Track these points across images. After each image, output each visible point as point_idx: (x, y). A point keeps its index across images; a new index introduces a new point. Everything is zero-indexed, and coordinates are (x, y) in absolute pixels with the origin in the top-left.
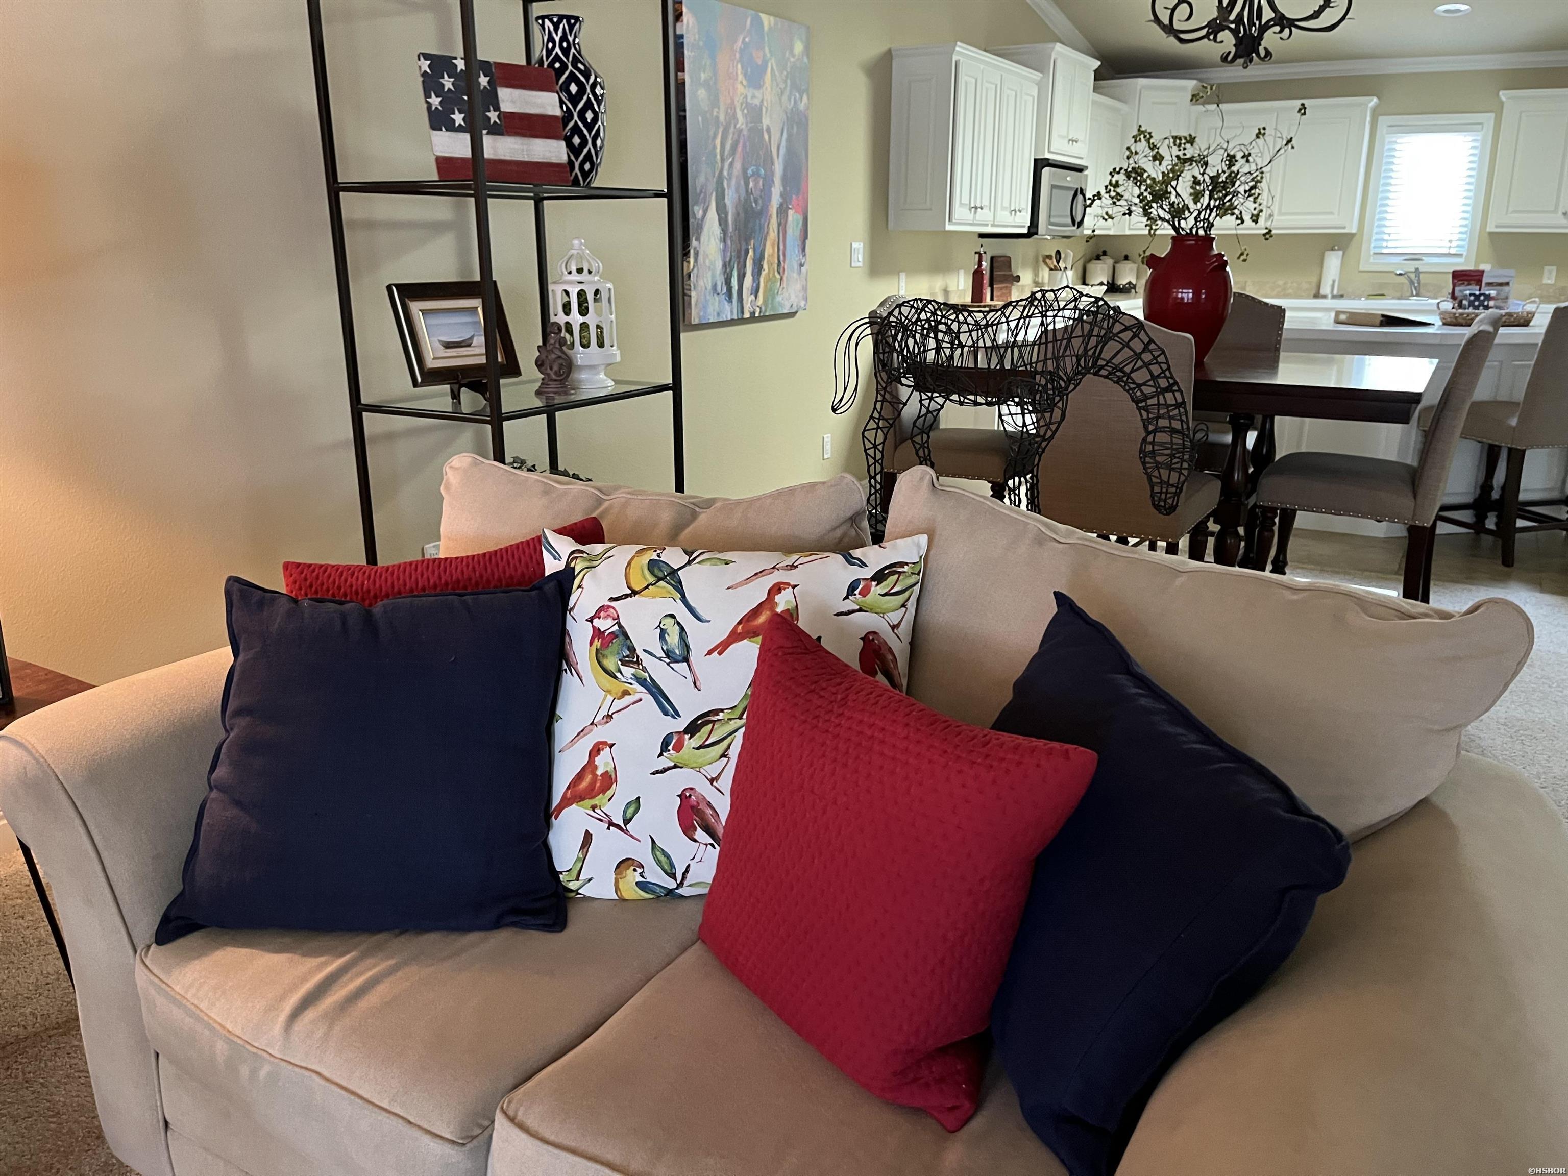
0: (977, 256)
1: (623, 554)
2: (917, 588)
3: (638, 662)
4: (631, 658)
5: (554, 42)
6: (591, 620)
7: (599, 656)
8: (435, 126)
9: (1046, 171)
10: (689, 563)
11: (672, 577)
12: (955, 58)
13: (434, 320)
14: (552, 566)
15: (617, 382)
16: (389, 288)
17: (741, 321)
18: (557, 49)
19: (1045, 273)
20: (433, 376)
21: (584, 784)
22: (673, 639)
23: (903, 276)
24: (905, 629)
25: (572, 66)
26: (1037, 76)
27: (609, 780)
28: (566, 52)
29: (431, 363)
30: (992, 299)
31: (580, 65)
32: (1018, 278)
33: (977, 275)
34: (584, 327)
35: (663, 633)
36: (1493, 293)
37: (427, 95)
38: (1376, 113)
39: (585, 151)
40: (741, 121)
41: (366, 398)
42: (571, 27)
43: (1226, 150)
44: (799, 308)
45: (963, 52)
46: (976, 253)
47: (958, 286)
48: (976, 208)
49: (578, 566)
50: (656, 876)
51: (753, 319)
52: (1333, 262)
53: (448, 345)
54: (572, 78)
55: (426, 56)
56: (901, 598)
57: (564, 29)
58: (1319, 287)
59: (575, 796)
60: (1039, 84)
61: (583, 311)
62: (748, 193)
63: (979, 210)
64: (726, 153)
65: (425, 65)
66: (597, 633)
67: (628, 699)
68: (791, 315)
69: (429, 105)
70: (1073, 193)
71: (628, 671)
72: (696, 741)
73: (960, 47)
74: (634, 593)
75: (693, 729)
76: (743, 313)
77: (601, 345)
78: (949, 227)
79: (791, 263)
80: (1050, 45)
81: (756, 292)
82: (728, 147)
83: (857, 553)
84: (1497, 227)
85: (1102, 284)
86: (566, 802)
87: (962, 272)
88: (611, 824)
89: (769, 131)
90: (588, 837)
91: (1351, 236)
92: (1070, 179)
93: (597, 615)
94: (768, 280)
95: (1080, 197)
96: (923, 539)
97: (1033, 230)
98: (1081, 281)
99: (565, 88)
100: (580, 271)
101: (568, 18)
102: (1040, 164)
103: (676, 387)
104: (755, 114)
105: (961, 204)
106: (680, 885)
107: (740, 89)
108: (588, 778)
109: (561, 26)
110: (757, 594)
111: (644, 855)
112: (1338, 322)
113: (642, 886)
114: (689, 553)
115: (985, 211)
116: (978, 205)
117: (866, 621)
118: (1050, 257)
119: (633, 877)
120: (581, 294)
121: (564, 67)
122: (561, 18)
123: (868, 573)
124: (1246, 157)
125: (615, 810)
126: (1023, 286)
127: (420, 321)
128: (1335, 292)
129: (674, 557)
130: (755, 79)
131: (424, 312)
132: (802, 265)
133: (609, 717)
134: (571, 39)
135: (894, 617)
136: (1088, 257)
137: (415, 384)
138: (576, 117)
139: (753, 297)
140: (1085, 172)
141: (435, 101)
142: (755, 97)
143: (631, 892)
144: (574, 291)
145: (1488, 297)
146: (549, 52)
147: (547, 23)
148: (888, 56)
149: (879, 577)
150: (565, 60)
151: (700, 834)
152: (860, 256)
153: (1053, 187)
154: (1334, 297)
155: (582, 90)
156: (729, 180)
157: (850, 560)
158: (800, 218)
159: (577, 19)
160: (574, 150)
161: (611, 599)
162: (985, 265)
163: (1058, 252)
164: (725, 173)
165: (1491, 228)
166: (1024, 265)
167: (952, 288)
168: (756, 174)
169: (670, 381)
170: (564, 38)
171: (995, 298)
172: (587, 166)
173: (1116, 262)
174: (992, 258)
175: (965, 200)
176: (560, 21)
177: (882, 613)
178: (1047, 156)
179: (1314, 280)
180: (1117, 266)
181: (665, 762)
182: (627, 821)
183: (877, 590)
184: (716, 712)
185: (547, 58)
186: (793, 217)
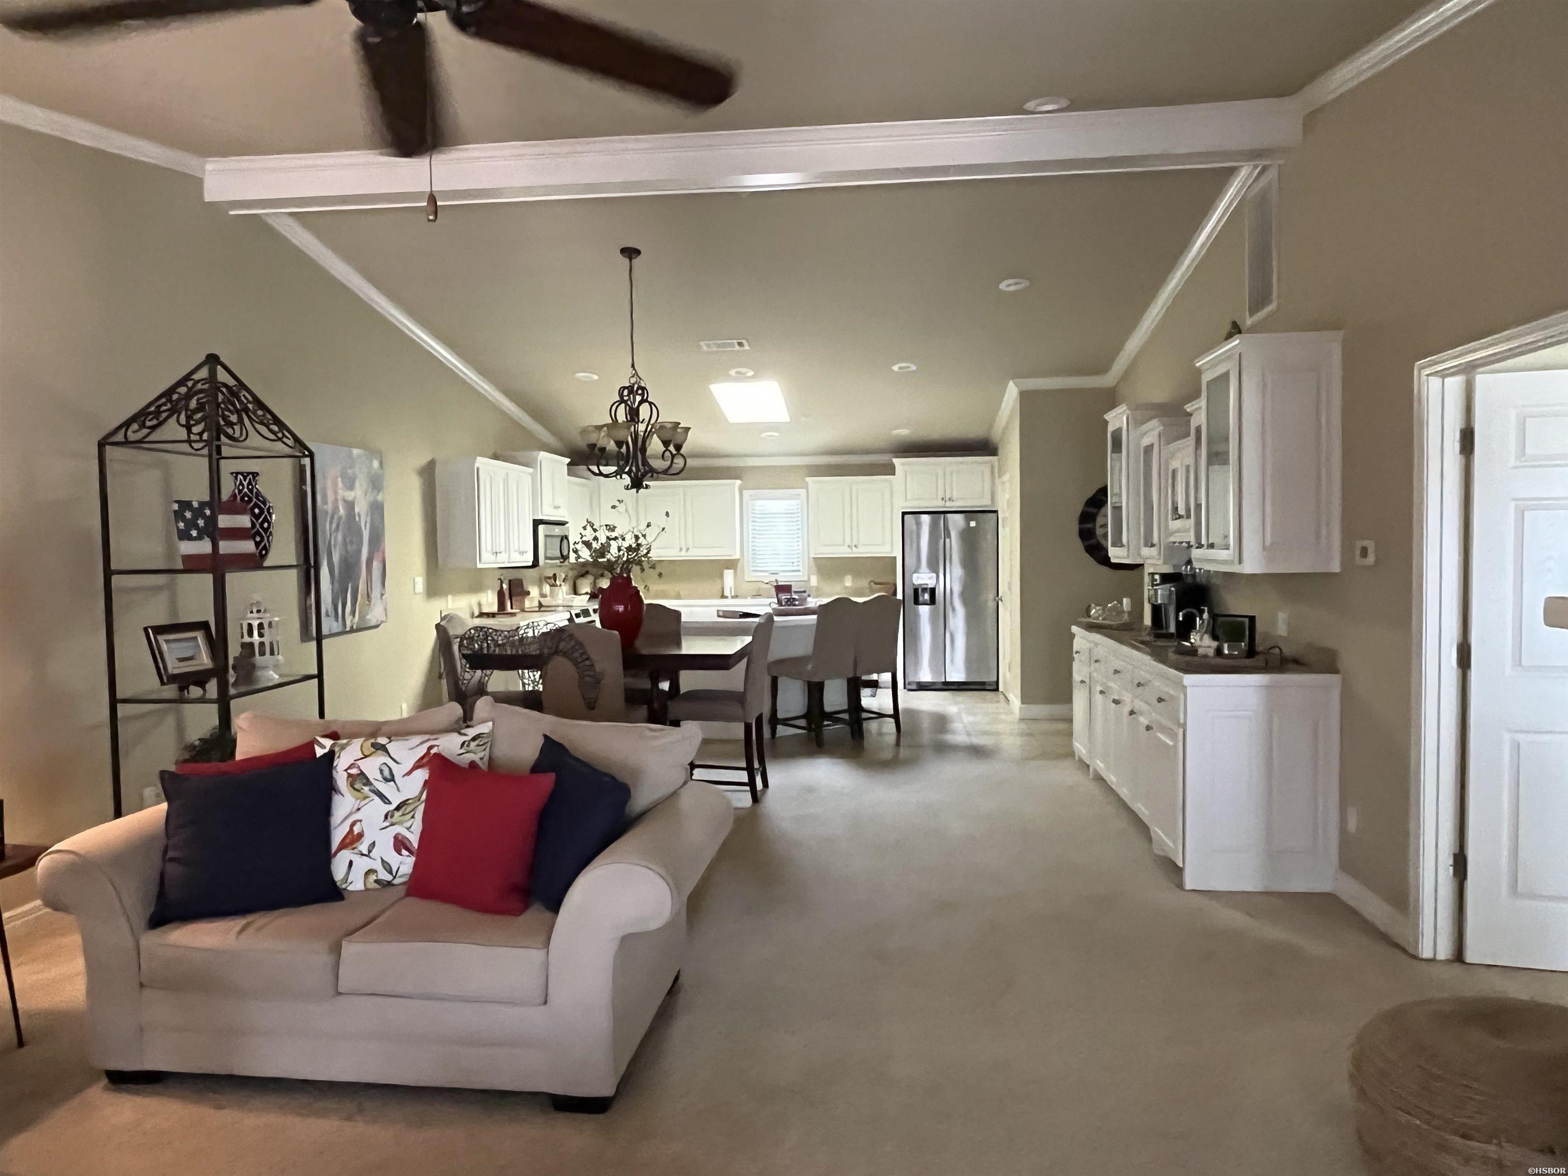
0: (499, 581)
1: (357, 743)
2: (489, 744)
3: (371, 784)
4: (368, 782)
5: (243, 485)
6: (346, 770)
7: (352, 786)
8: (181, 538)
9: (541, 528)
10: (390, 742)
11: (383, 748)
12: (476, 465)
13: (173, 645)
14: (319, 752)
15: (281, 676)
16: (146, 629)
17: (344, 632)
18: (246, 490)
19: (547, 588)
20: (173, 678)
21: (348, 841)
22: (386, 773)
23: (450, 597)
24: (486, 759)
25: (255, 498)
26: (530, 470)
27: (361, 835)
28: (251, 491)
29: (171, 671)
30: (512, 608)
31: (260, 498)
32: (528, 593)
33: (501, 594)
34: (262, 644)
35: (381, 771)
36: (796, 597)
37: (177, 522)
38: (741, 490)
39: (263, 544)
40: (342, 511)
41: (120, 695)
42: (254, 478)
43: (633, 532)
44: (382, 622)
45: (482, 462)
46: (499, 579)
47: (487, 600)
48: (497, 553)
49: (337, 749)
50: (385, 876)
51: (352, 631)
52: (729, 575)
53: (181, 660)
54: (256, 505)
55: (177, 502)
56: (483, 747)
57: (250, 479)
58: (723, 592)
59: (343, 846)
60: (532, 475)
61: (261, 635)
62: (347, 552)
63: (498, 554)
64: (333, 530)
65: (176, 507)
66: (350, 775)
67: (367, 801)
68: (376, 626)
69: (178, 527)
70: (560, 539)
71: (366, 789)
72: (400, 813)
73: (479, 459)
74: (366, 757)
75: (398, 808)
76: (346, 628)
77: (272, 653)
78: (479, 566)
79: (375, 594)
80: (535, 453)
81: (353, 613)
82: (334, 526)
83: (463, 731)
84: (815, 554)
85: (587, 593)
86: (340, 849)
87: (489, 592)
88: (363, 855)
89: (359, 515)
90: (351, 863)
91: (738, 560)
92: (557, 530)
93: (349, 768)
94: (361, 607)
95: (565, 541)
96: (490, 724)
97: (535, 564)
98: (572, 592)
99: (252, 509)
100: (259, 611)
101: (253, 473)
102: (537, 523)
103: (320, 676)
104: (350, 505)
105: (487, 551)
106: (395, 877)
107: (340, 492)
108: (350, 837)
109: (248, 478)
110: (422, 750)
111: (378, 866)
112: (719, 616)
113: (377, 881)
114: (389, 738)
115: (503, 553)
116: (498, 551)
117: (470, 757)
118: (550, 578)
119: (373, 877)
120: (261, 626)
121: (250, 500)
122: (249, 473)
123: (469, 738)
124: (644, 536)
125: (364, 848)
126: (533, 597)
127: (164, 647)
128: (733, 594)
129: (382, 740)
130: (351, 487)
131: (167, 641)
132: (382, 595)
133: (359, 809)
134: (254, 484)
135: (482, 754)
136: (576, 577)
137: (163, 683)
138: (258, 526)
139: (352, 617)
140: (567, 525)
141: (181, 525)
142: (350, 495)
143: (372, 885)
144: (255, 623)
145: (794, 599)
146: (240, 491)
147: (240, 477)
148: (431, 465)
149: (474, 739)
150: (251, 495)
151: (404, 852)
152: (420, 583)
153: (546, 536)
154: (732, 597)
155: (262, 511)
156: (335, 546)
157: (460, 734)
158: (381, 566)
159: (257, 474)
160: (257, 544)
161: (355, 761)
162: (505, 586)
163: (555, 575)
164: (332, 543)
165: (812, 555)
166: (533, 584)
167: (484, 602)
168: (352, 542)
169: (316, 672)
170: (250, 483)
171: (514, 607)
172: (264, 552)
173: (595, 579)
174: (510, 581)
175: (489, 548)
176: (248, 475)
177: (475, 753)
178: (540, 517)
179: (719, 587)
180: (597, 580)
181: (386, 824)
182: (370, 851)
183: (473, 744)
184: (408, 800)
185: (239, 494)
186: (376, 565)
